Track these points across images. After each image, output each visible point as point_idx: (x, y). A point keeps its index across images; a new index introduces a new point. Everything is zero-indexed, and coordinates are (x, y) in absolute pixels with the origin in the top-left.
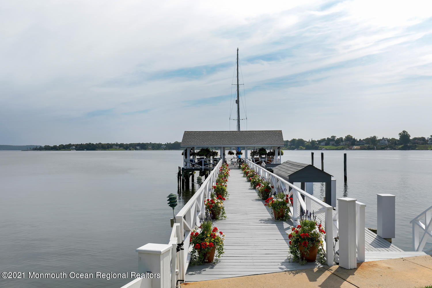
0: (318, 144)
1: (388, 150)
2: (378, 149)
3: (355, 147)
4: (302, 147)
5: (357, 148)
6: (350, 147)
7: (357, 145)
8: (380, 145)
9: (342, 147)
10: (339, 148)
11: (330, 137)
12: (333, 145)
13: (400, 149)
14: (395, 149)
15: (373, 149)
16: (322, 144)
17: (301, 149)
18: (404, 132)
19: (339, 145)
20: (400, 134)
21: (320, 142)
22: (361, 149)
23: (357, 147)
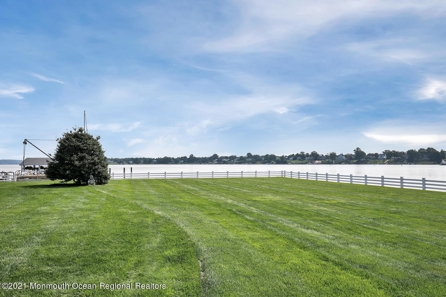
0: (287, 159)
1: (343, 164)
2: (336, 164)
3: (317, 162)
4: (274, 162)
5: (318, 163)
6: (313, 162)
7: (319, 160)
8: (338, 160)
9: (306, 162)
10: (303, 163)
11: (299, 153)
12: (300, 160)
13: (354, 163)
14: (350, 164)
15: (332, 163)
16: (291, 159)
17: (273, 163)
18: (358, 149)
19: (305, 160)
20: (354, 150)
21: (289, 157)
22: (322, 163)
23: (319, 161)
